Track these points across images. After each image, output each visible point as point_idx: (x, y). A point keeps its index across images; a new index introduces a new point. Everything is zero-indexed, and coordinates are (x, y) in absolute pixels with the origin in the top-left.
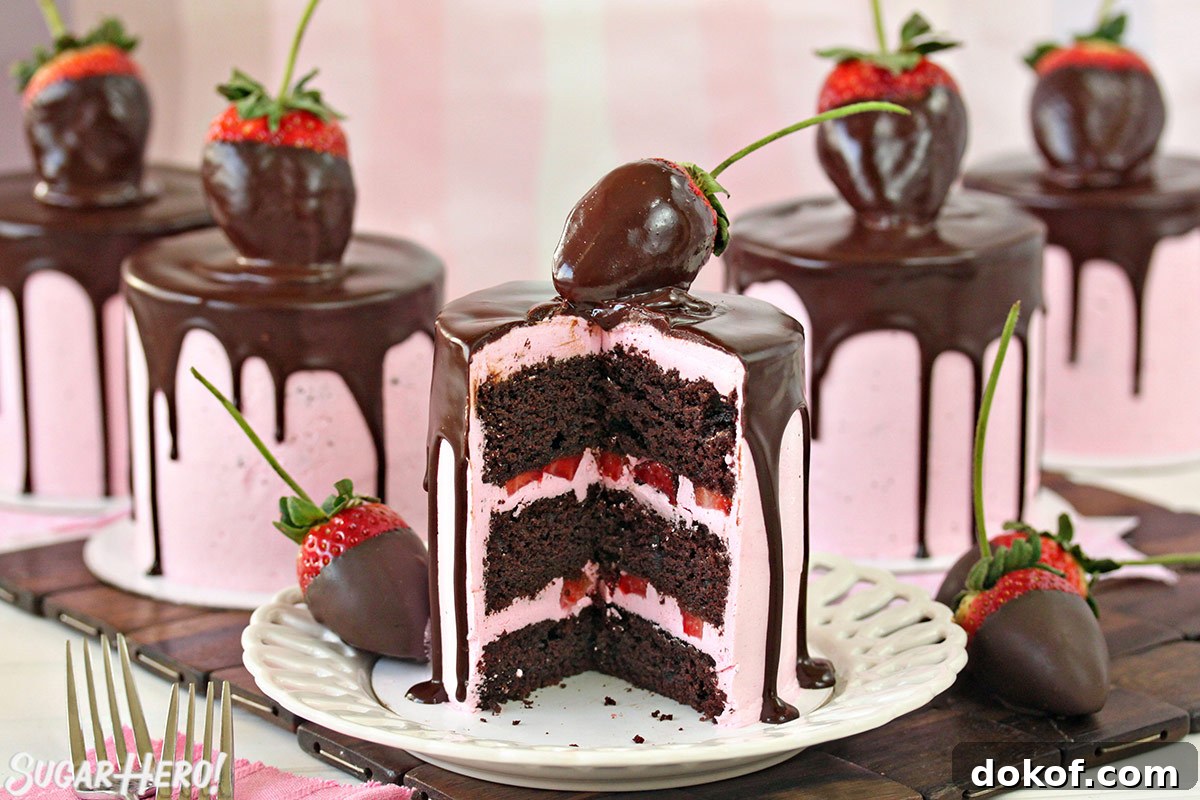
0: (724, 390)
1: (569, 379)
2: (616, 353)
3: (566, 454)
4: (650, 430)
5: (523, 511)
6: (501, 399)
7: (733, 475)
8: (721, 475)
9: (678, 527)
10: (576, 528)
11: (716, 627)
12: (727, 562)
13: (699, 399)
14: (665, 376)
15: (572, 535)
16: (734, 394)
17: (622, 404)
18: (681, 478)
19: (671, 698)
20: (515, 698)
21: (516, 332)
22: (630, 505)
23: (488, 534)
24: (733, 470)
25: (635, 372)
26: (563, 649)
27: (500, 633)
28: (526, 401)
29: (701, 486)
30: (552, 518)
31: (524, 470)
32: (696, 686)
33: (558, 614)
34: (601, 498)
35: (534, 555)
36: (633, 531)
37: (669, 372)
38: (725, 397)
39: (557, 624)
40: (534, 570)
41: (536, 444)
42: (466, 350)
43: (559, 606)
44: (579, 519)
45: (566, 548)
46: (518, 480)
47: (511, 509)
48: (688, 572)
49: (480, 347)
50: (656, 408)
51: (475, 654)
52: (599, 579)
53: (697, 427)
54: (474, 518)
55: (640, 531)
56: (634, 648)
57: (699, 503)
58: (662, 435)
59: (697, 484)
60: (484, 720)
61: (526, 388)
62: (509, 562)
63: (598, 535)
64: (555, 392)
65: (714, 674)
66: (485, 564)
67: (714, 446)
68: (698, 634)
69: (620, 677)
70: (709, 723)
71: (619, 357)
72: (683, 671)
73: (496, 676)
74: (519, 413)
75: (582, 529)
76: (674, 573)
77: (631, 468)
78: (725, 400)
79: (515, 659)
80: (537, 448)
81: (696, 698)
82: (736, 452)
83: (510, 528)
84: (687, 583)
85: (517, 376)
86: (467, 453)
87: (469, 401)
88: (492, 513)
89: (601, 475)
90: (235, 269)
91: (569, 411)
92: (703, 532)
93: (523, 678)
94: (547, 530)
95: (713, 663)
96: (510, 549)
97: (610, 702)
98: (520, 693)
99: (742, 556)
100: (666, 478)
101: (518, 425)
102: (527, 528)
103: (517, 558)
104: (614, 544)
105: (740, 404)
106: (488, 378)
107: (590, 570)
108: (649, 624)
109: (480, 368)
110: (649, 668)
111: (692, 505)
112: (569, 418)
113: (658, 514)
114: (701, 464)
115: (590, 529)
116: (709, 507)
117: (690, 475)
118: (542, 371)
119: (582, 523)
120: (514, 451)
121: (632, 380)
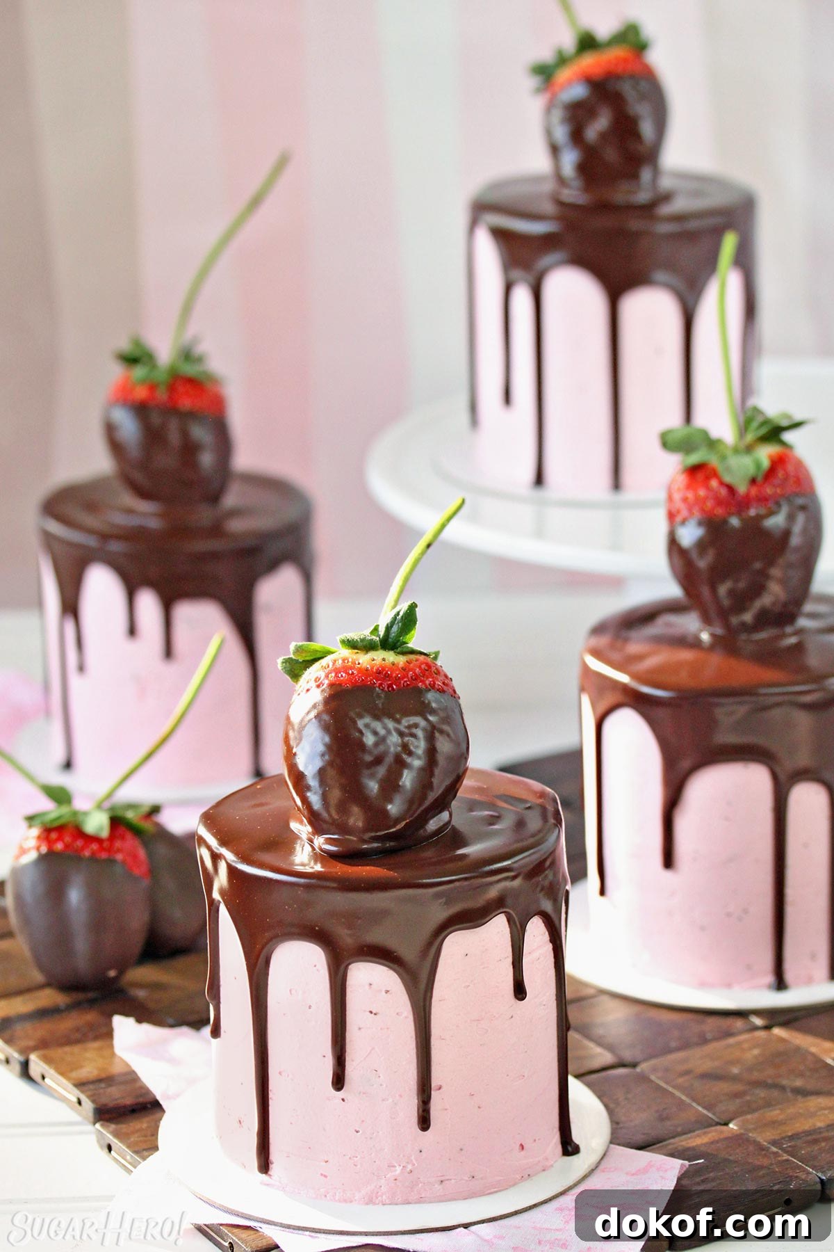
90: (130, 511)
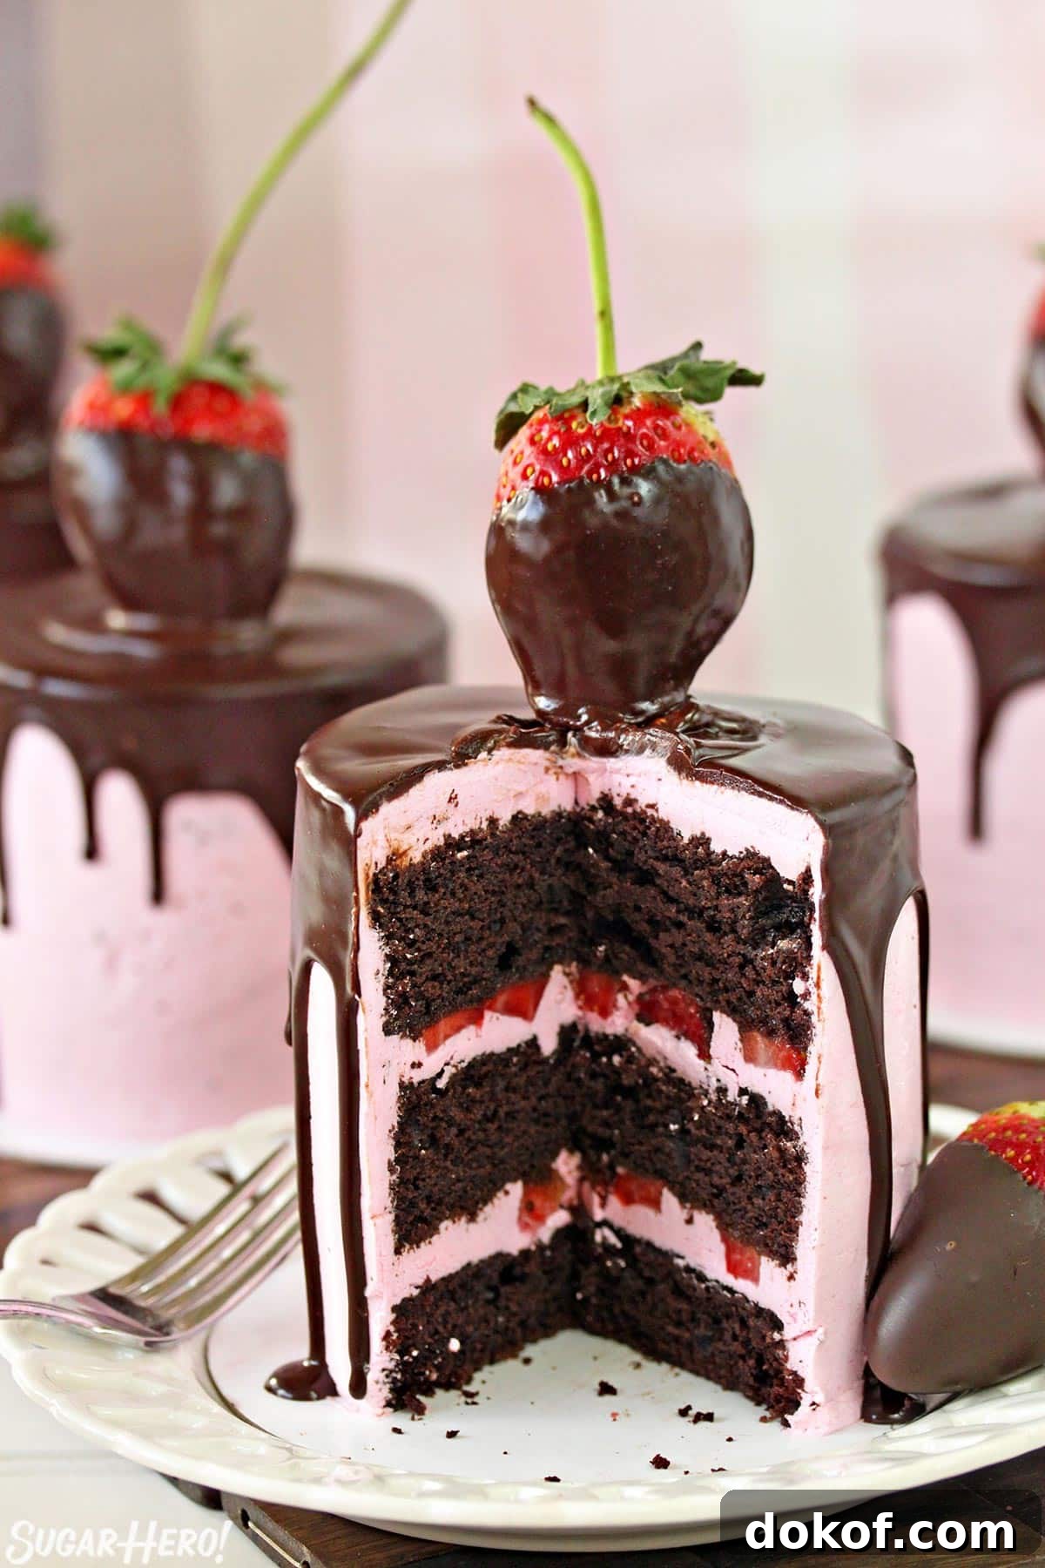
0: (788, 869)
1: (524, 853)
2: (602, 808)
3: (521, 978)
4: (662, 935)
5: (453, 1077)
6: (412, 894)
7: (807, 1013)
8: (787, 1013)
9: (714, 1097)
10: (541, 1098)
11: (783, 1264)
12: (800, 1158)
13: (745, 884)
14: (686, 847)
15: (535, 1109)
16: (807, 878)
17: (613, 892)
18: (717, 1016)
19: (708, 1378)
20: (448, 1386)
21: (434, 780)
22: (630, 1059)
23: (395, 1120)
24: (807, 1005)
25: (636, 840)
26: (524, 1300)
27: (420, 1282)
28: (453, 894)
29: (751, 1030)
30: (501, 1084)
31: (454, 1009)
32: (751, 1362)
33: (515, 1241)
34: (581, 1047)
35: (473, 1149)
36: (637, 1101)
37: (693, 839)
38: (790, 882)
39: (514, 1259)
40: (473, 1173)
41: (471, 964)
42: (350, 814)
43: (516, 1229)
44: (546, 1083)
45: (525, 1132)
46: (443, 1026)
47: (433, 1074)
48: (733, 1172)
49: (374, 807)
50: (671, 900)
51: (380, 1320)
52: (581, 1180)
53: (744, 933)
54: (371, 1095)
55: (649, 1102)
56: (643, 1294)
57: (750, 1057)
58: (684, 945)
59: (746, 1027)
60: (397, 1431)
61: (453, 873)
62: (433, 1162)
63: (578, 1108)
64: (500, 876)
65: (781, 1344)
66: (391, 1170)
67: (774, 963)
68: (752, 1275)
69: (621, 1341)
70: (775, 1426)
71: (607, 814)
72: (728, 1336)
73: (415, 1353)
74: (442, 914)
75: (551, 1101)
76: (708, 1172)
77: (631, 998)
78: (790, 888)
79: (445, 1323)
80: (474, 970)
81: (751, 1381)
82: (813, 974)
83: (433, 1106)
84: (731, 1190)
85: (437, 854)
86: (357, 987)
87: (357, 899)
88: (402, 1086)
89: (580, 1008)
91: (524, 906)
92: (757, 1107)
93: (461, 1351)
94: (492, 1107)
95: (778, 1326)
96: (433, 1141)
97: (606, 1389)
98: (455, 1377)
99: (826, 1148)
100: (692, 1016)
101: (440, 935)
102: (461, 1105)
103: (446, 1156)
104: (607, 1124)
105: (817, 893)
106: (389, 860)
107: (566, 1165)
108: (667, 1256)
109: (375, 843)
110: (670, 1329)
111: (738, 1061)
112: (525, 918)
113: (679, 1074)
114: (751, 994)
115: (565, 1098)
116: (767, 1064)
117: (733, 1011)
118: (479, 842)
119: (552, 1088)
120: (435, 977)
121: (630, 854)
